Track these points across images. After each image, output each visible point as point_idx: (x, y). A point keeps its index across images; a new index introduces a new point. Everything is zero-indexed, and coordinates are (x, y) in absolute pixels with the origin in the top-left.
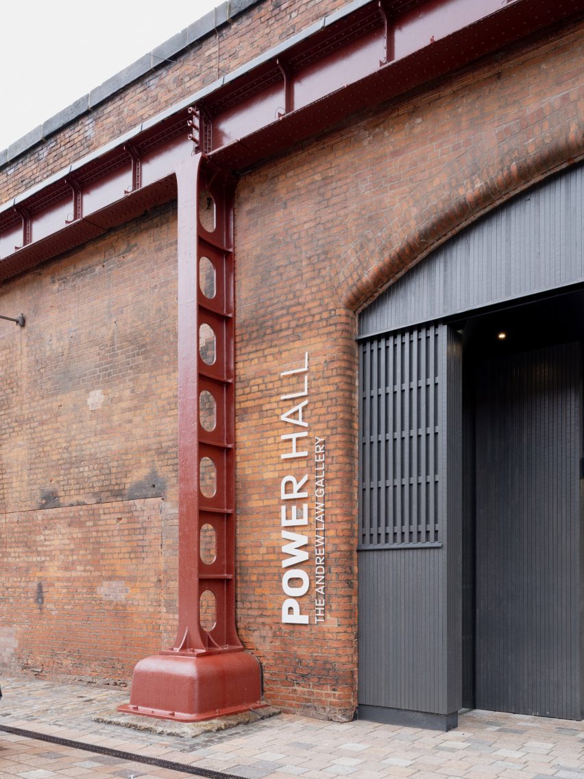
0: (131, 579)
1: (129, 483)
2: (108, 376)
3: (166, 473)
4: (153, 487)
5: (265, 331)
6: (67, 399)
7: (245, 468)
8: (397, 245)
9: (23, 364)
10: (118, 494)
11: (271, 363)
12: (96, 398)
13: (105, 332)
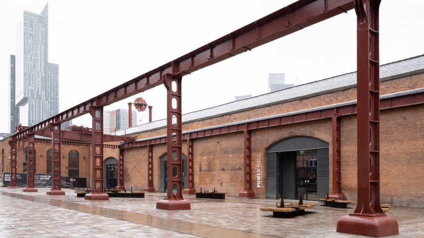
0: (236, 182)
1: (236, 168)
2: (233, 153)
3: (242, 167)
4: (240, 169)
5: (255, 151)
6: (226, 155)
7: (252, 168)
8: (270, 144)
9: (218, 148)
10: (234, 170)
11: (256, 155)
12: (231, 155)
13: (233, 146)
